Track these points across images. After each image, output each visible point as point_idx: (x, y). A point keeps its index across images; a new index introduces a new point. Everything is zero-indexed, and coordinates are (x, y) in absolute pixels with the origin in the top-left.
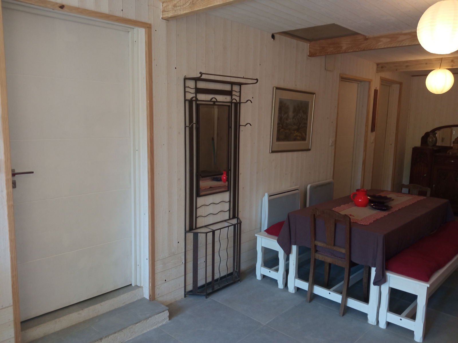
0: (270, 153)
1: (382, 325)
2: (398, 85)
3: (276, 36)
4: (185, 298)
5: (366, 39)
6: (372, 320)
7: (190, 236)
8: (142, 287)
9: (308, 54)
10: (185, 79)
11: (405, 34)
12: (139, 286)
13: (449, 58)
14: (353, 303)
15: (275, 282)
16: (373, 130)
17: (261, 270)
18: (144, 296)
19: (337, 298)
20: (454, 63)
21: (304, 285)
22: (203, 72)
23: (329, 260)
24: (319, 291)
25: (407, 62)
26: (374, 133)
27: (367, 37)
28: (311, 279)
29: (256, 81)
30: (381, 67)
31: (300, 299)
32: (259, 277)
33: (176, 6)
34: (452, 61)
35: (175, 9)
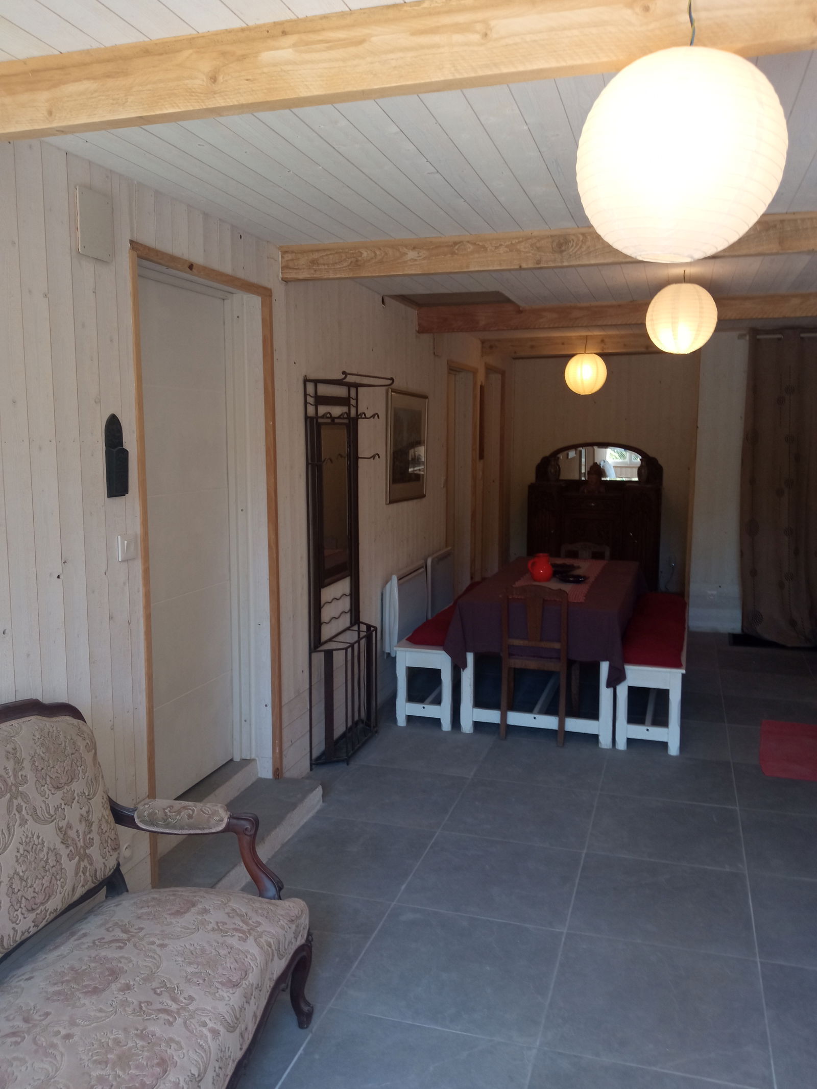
0: (386, 504)
1: (621, 745)
2: (499, 376)
3: (387, 300)
4: (311, 772)
5: (519, 311)
6: (605, 741)
7: (319, 658)
8: (254, 760)
9: (417, 329)
10: (306, 381)
11: (581, 309)
12: (248, 758)
13: (597, 335)
14: (575, 725)
15: (436, 722)
16: (481, 457)
17: (405, 709)
18: (260, 776)
19: (549, 722)
20: (605, 344)
21: (491, 716)
22: (348, 371)
23: (532, 664)
24: (517, 719)
25: (532, 339)
26: (482, 461)
27: (521, 309)
28: (504, 702)
29: (391, 382)
30: (488, 347)
31: (488, 740)
32: (401, 721)
33: (318, 264)
34: (602, 341)
35: (314, 267)
